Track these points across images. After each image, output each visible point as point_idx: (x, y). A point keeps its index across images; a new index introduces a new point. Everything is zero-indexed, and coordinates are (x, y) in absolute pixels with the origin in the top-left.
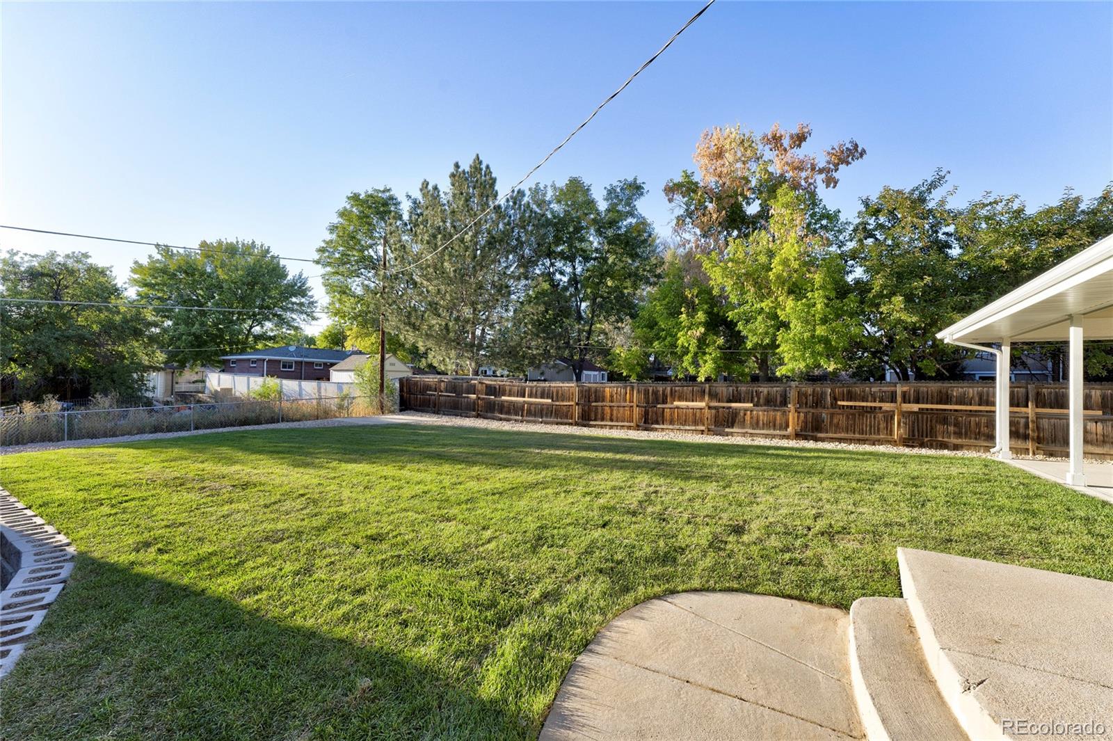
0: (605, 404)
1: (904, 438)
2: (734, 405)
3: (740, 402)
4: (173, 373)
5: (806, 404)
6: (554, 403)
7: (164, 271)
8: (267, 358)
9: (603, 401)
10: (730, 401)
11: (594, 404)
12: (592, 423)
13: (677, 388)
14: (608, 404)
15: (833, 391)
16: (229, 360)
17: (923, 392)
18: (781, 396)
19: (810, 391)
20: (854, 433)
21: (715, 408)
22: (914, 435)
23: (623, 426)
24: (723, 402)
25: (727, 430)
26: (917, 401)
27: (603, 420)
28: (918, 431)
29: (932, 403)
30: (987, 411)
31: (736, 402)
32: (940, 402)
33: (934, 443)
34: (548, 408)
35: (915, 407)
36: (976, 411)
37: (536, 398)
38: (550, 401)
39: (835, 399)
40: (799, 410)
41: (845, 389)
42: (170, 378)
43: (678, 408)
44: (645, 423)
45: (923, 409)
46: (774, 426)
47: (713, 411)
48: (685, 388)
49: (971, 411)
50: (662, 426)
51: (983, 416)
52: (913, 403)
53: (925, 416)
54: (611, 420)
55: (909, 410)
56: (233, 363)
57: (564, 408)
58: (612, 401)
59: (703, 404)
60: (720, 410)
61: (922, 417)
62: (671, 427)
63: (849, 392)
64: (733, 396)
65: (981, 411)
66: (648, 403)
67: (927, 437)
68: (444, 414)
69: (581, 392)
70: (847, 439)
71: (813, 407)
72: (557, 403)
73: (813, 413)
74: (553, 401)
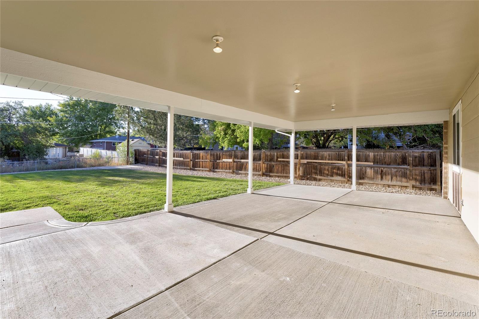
0: (200, 160)
1: (301, 176)
2: (242, 160)
3: (245, 159)
4: (66, 148)
5: (268, 160)
6: (184, 160)
7: (69, 105)
8: (106, 141)
9: (200, 159)
10: (241, 159)
11: (196, 160)
12: (196, 169)
13: (224, 153)
14: (201, 160)
15: (277, 154)
16: (93, 142)
17: (309, 155)
18: (259, 157)
19: (269, 154)
20: (284, 174)
21: (237, 162)
22: (305, 175)
23: (206, 170)
24: (239, 159)
25: (240, 172)
26: (307, 158)
27: (199, 167)
28: (307, 172)
29: (312, 160)
30: (331, 163)
31: (244, 159)
32: (315, 159)
33: (312, 178)
34: (182, 162)
35: (305, 161)
36: (327, 163)
37: (178, 158)
38: (182, 159)
39: (278, 158)
40: (265, 163)
41: (281, 153)
42: (65, 150)
43: (224, 162)
44: (213, 169)
45: (308, 162)
46: (256, 170)
47: (236, 163)
48: (227, 153)
49: (325, 163)
50: (219, 170)
51: (330, 165)
52: (305, 159)
53: (309, 165)
54: (202, 168)
55: (303, 162)
56: (95, 143)
57: (187, 162)
58: (203, 159)
59: (231, 160)
60: (238, 163)
61: (308, 166)
62: (221, 170)
63: (283, 154)
64: (243, 156)
65: (329, 163)
66: (214, 160)
67: (309, 175)
68: (149, 165)
69: (193, 155)
70: (281, 176)
71: (269, 161)
72: (185, 160)
73: (270, 164)
74: (184, 159)
